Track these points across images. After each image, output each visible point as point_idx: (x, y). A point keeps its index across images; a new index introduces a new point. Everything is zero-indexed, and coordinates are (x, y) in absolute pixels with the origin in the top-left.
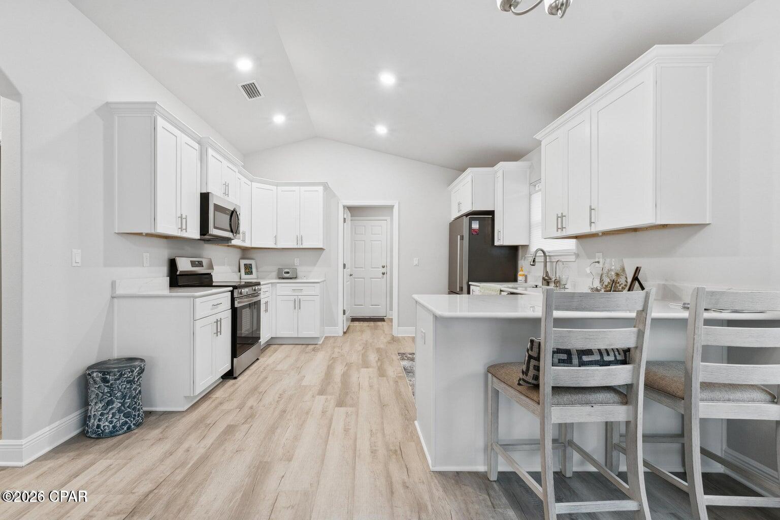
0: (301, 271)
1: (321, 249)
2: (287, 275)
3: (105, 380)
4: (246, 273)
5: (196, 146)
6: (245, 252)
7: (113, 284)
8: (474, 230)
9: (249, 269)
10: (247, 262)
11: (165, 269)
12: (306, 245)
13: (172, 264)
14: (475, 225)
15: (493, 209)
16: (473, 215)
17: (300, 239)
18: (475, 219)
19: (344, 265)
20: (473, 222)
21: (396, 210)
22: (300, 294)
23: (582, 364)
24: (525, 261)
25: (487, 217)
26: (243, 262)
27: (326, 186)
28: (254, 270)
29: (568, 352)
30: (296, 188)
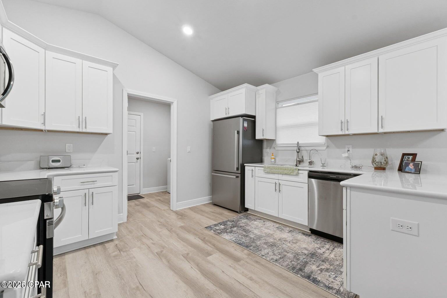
2: (56, 164)
8: (245, 127)
14: (246, 125)
15: (254, 115)
16: (245, 117)
20: (244, 122)
22: (92, 186)
24: (271, 150)
25: (252, 119)
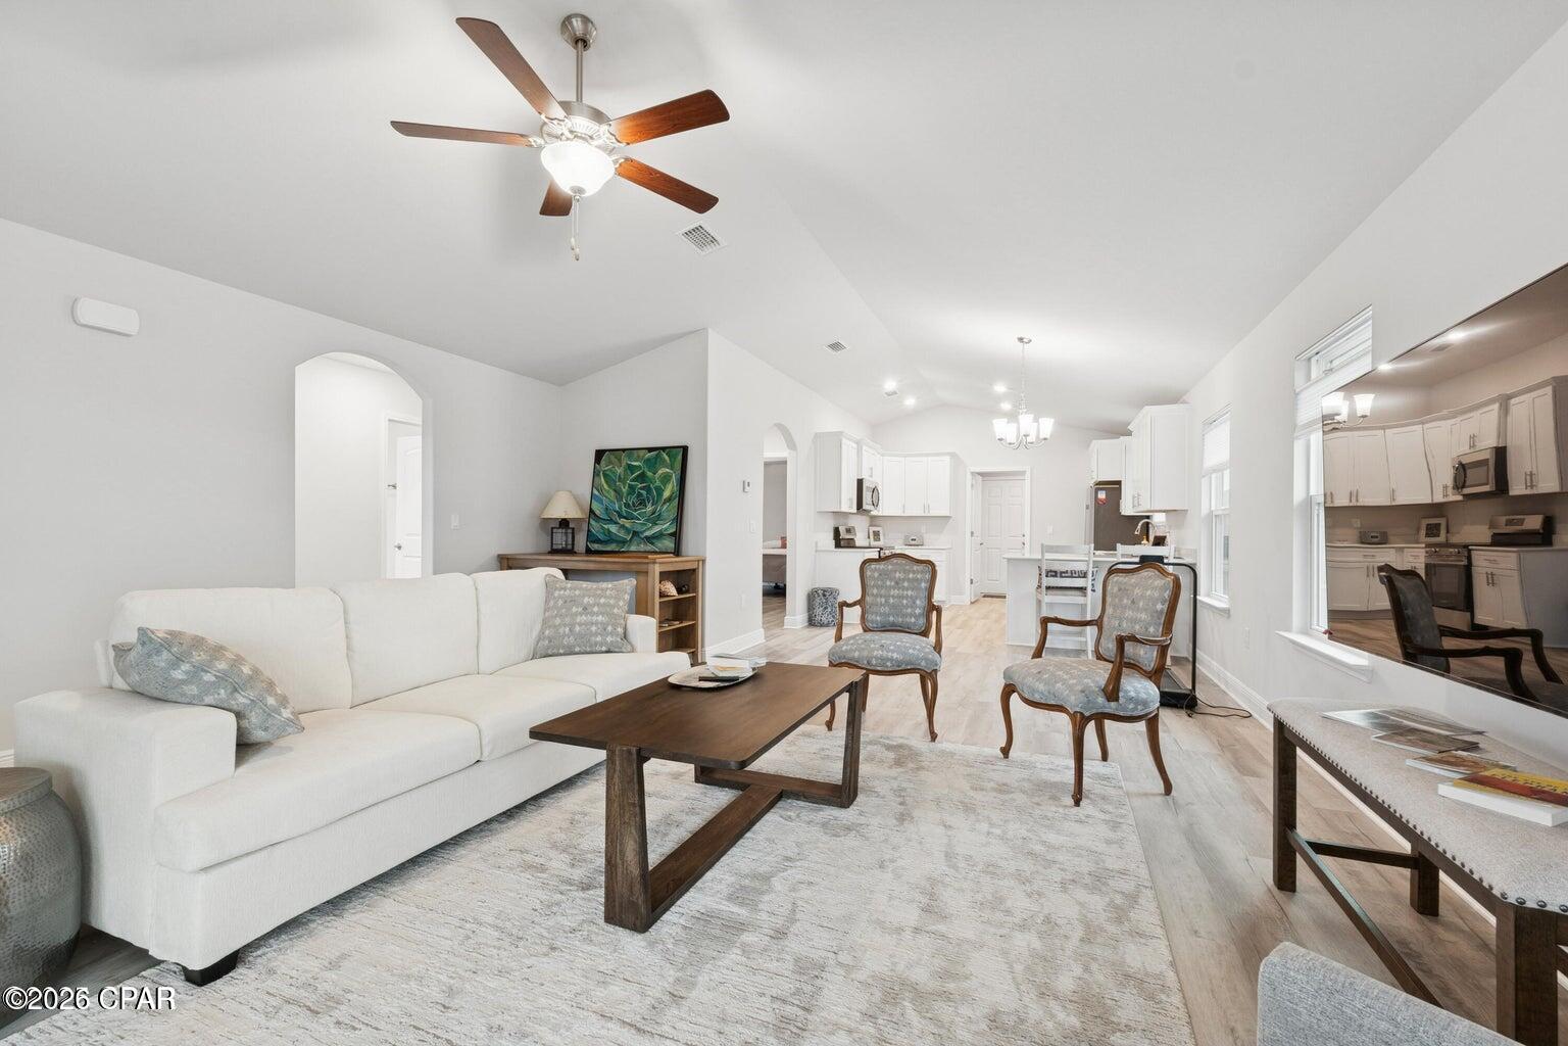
0: (927, 537)
1: (948, 517)
2: (913, 542)
3: (824, 595)
4: (875, 540)
5: (855, 446)
6: (873, 518)
7: (816, 543)
8: (1100, 499)
9: (877, 535)
10: (876, 529)
11: (831, 535)
12: (933, 513)
13: (837, 531)
14: (1102, 495)
16: (1101, 485)
17: (926, 507)
18: (1101, 489)
19: (972, 533)
20: (1100, 491)
21: (1028, 474)
23: (1061, 577)
25: (1114, 488)
26: (872, 529)
27: (953, 455)
28: (881, 537)
29: (1056, 572)
30: (924, 459)
